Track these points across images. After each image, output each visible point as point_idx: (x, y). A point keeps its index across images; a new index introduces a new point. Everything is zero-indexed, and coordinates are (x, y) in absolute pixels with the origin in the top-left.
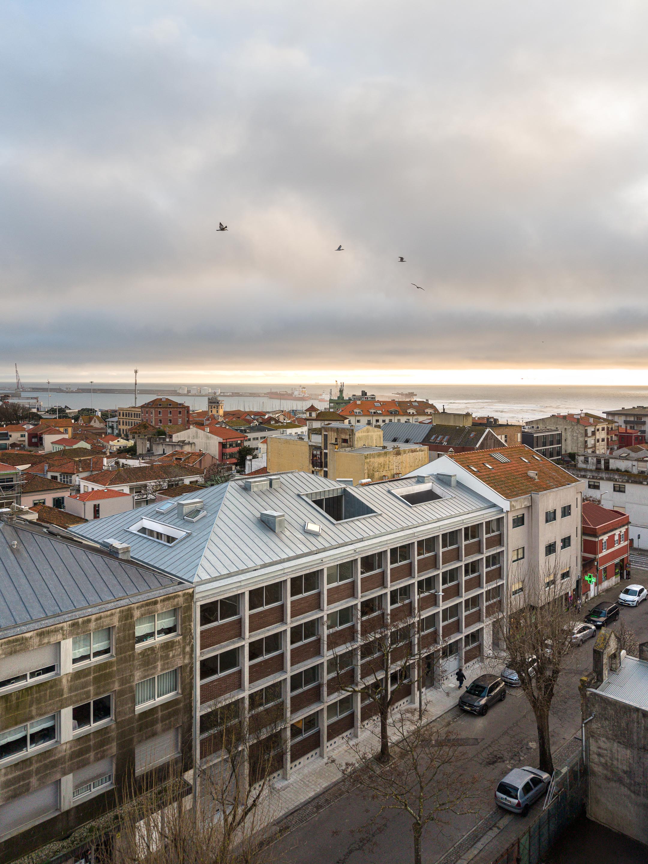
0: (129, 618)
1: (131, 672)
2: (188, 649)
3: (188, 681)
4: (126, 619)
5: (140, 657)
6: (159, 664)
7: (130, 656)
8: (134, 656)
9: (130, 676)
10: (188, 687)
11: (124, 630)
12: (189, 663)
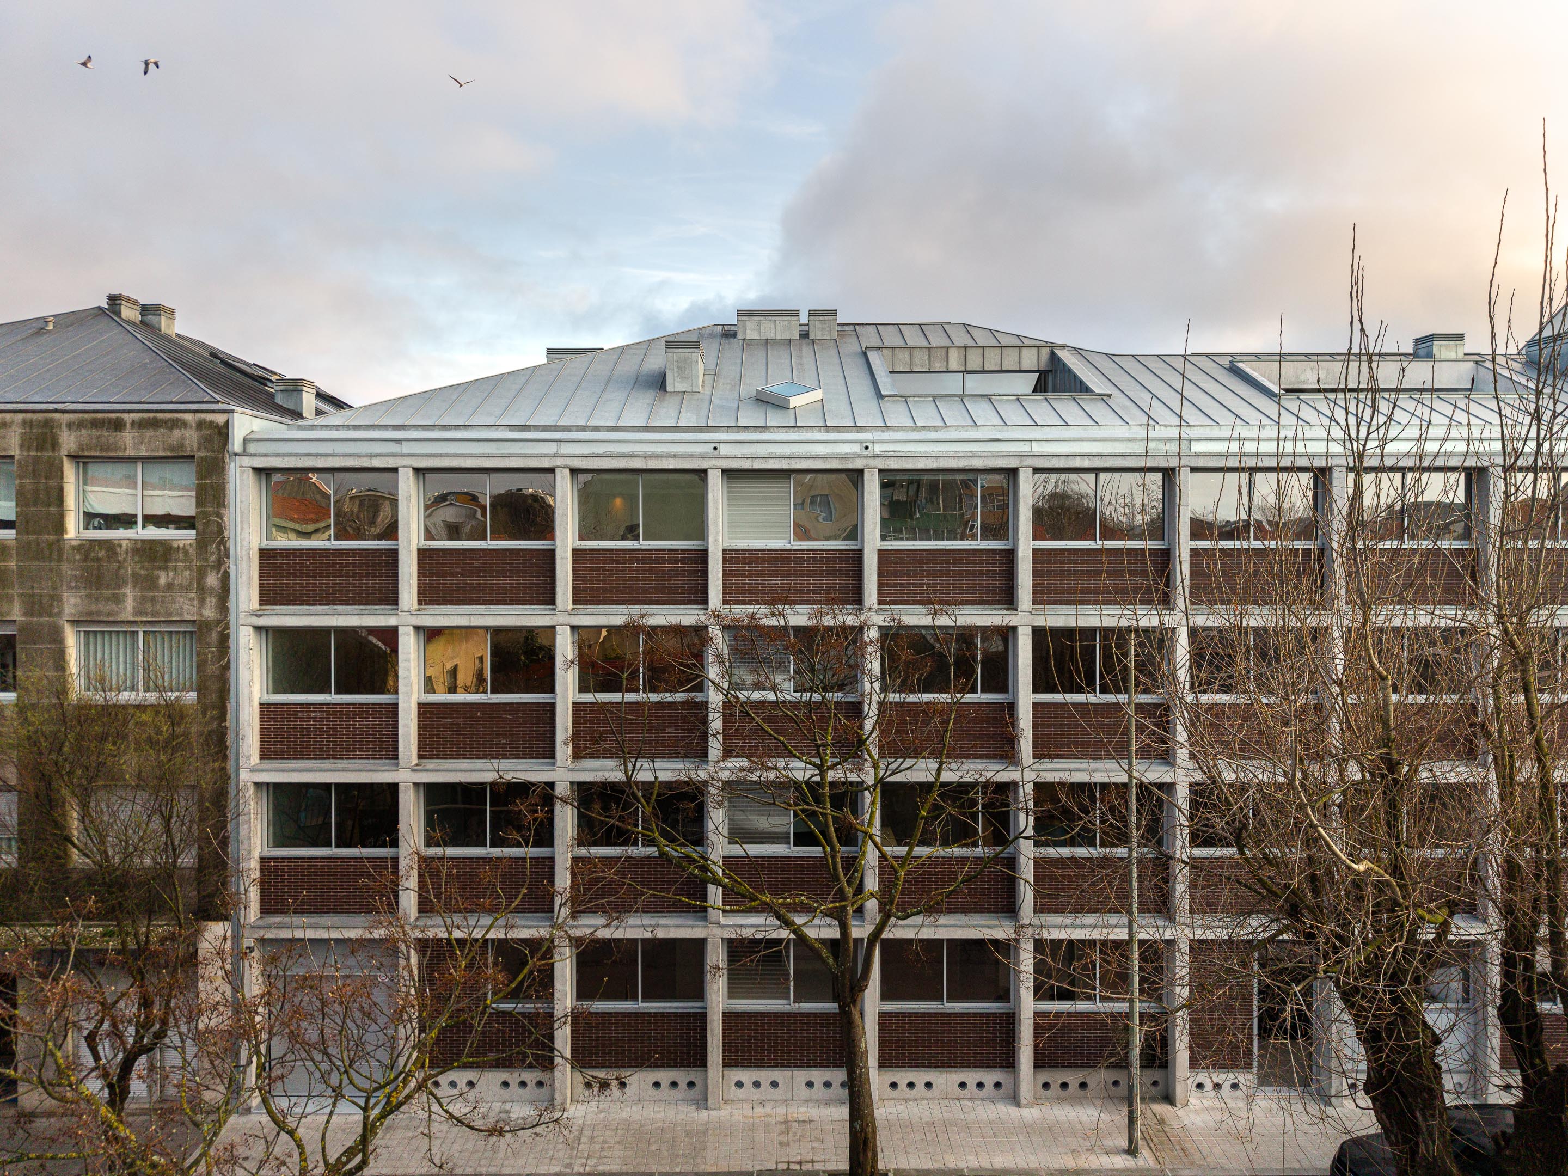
0: (49, 446)
1: (55, 589)
2: (212, 580)
3: (212, 669)
4: (41, 447)
5: (78, 557)
6: (130, 595)
7: (50, 545)
8: (60, 551)
9: (52, 597)
10: (213, 686)
11: (35, 474)
12: (218, 622)
